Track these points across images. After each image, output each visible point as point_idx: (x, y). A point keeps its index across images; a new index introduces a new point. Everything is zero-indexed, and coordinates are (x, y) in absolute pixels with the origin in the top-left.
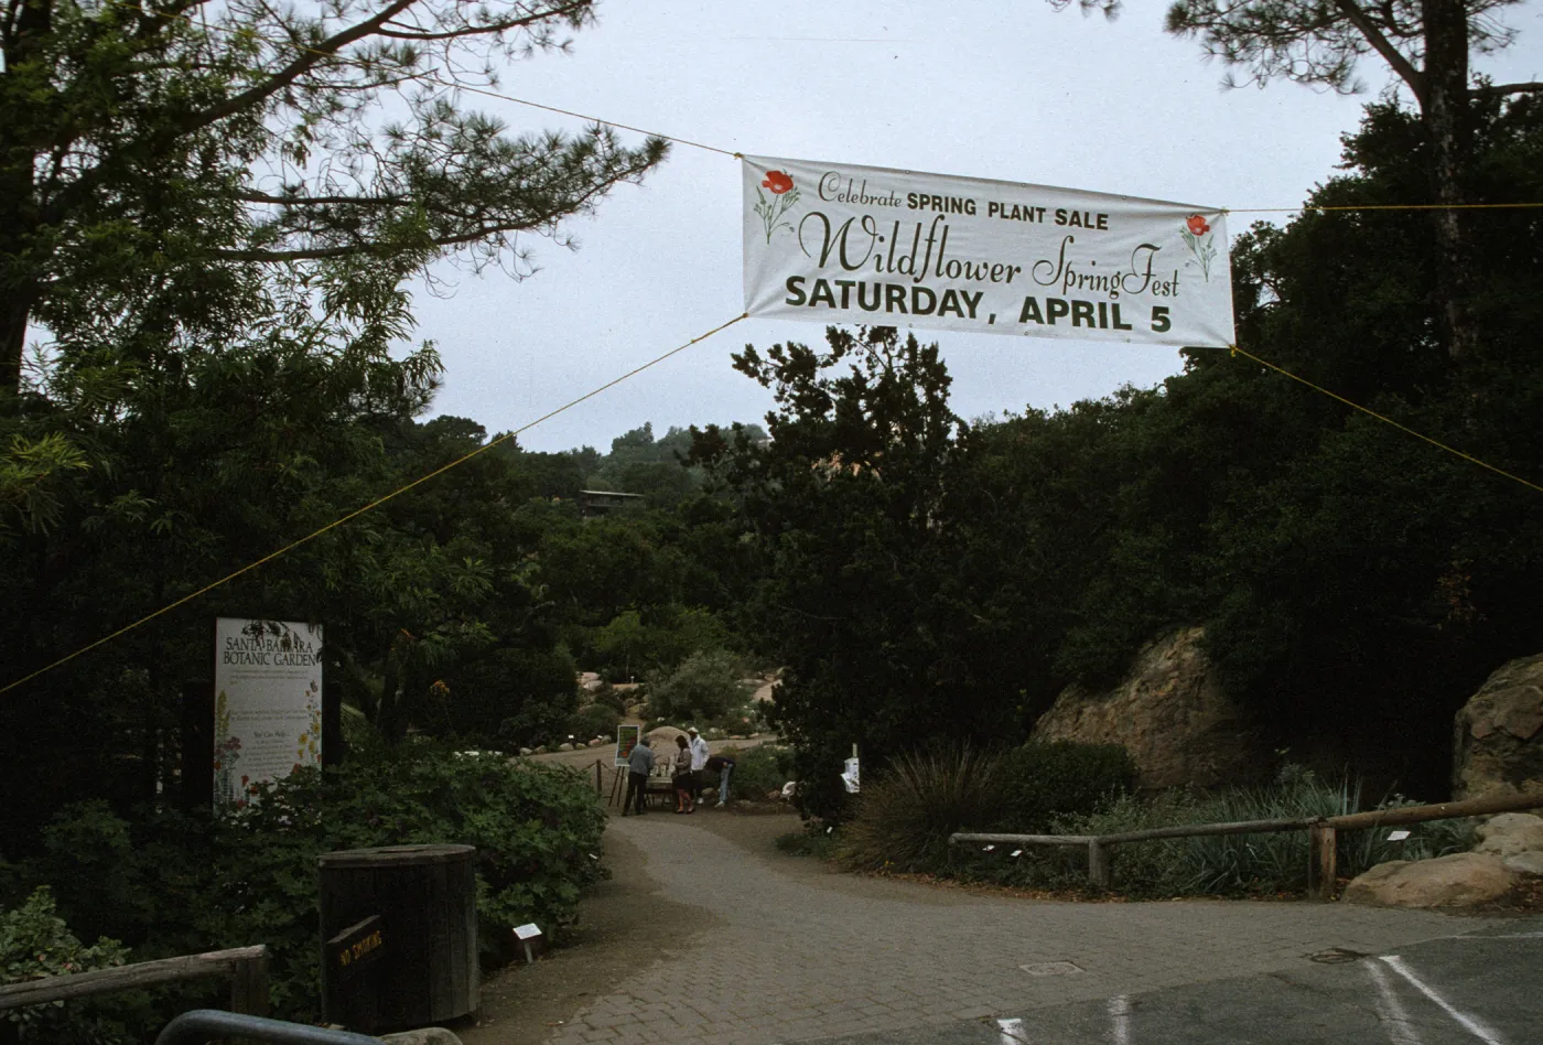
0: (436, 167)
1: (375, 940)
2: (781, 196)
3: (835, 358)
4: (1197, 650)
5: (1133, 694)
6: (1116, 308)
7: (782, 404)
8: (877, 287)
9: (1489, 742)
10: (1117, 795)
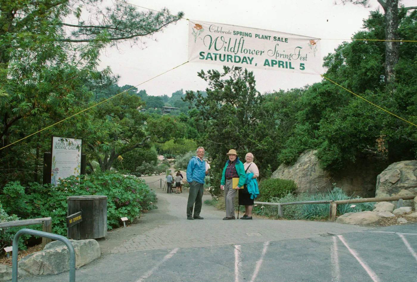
0: (119, 19)
1: (80, 217)
2: (199, 30)
3: (225, 74)
4: (315, 156)
5: (298, 167)
6: (290, 63)
7: (211, 86)
8: (225, 55)
9: (384, 184)
10: (288, 193)
